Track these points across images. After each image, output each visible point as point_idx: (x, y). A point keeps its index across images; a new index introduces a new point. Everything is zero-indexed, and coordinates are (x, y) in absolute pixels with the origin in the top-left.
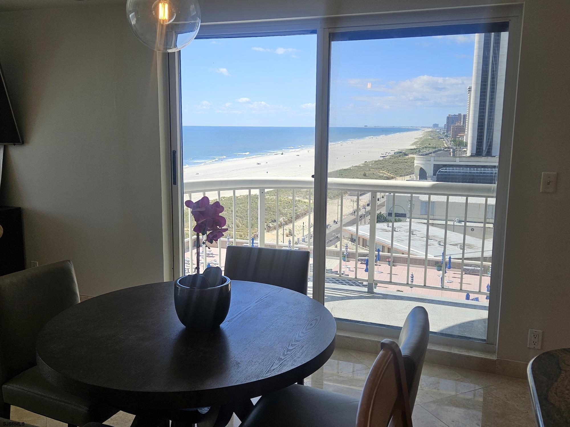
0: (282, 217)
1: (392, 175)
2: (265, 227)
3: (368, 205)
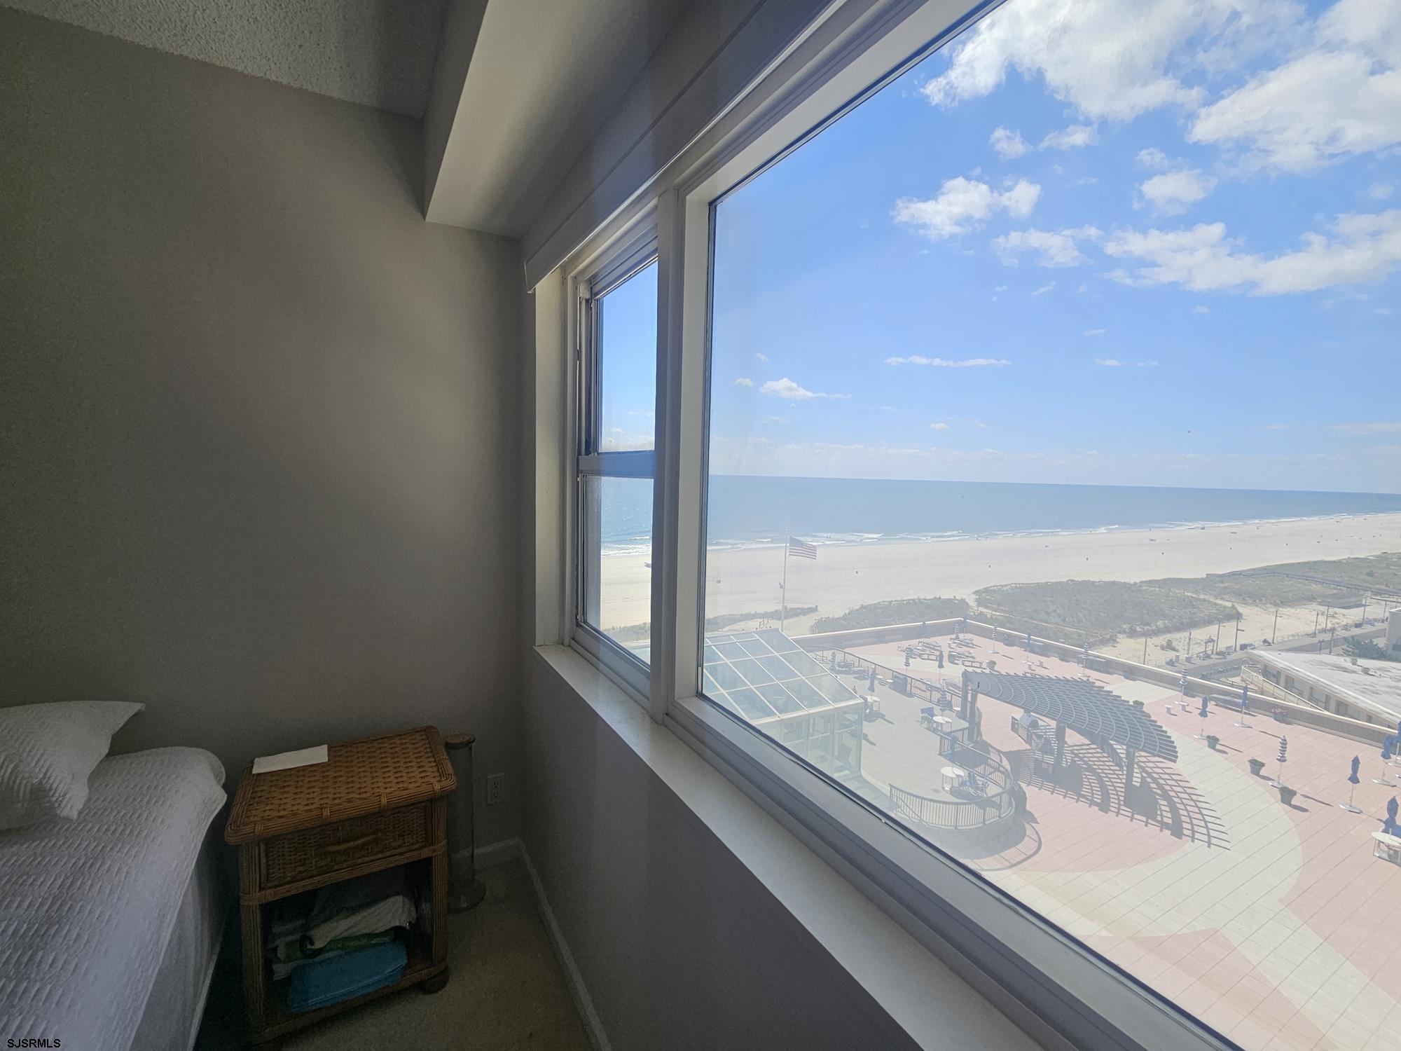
2: (1127, 630)
3: (1358, 625)
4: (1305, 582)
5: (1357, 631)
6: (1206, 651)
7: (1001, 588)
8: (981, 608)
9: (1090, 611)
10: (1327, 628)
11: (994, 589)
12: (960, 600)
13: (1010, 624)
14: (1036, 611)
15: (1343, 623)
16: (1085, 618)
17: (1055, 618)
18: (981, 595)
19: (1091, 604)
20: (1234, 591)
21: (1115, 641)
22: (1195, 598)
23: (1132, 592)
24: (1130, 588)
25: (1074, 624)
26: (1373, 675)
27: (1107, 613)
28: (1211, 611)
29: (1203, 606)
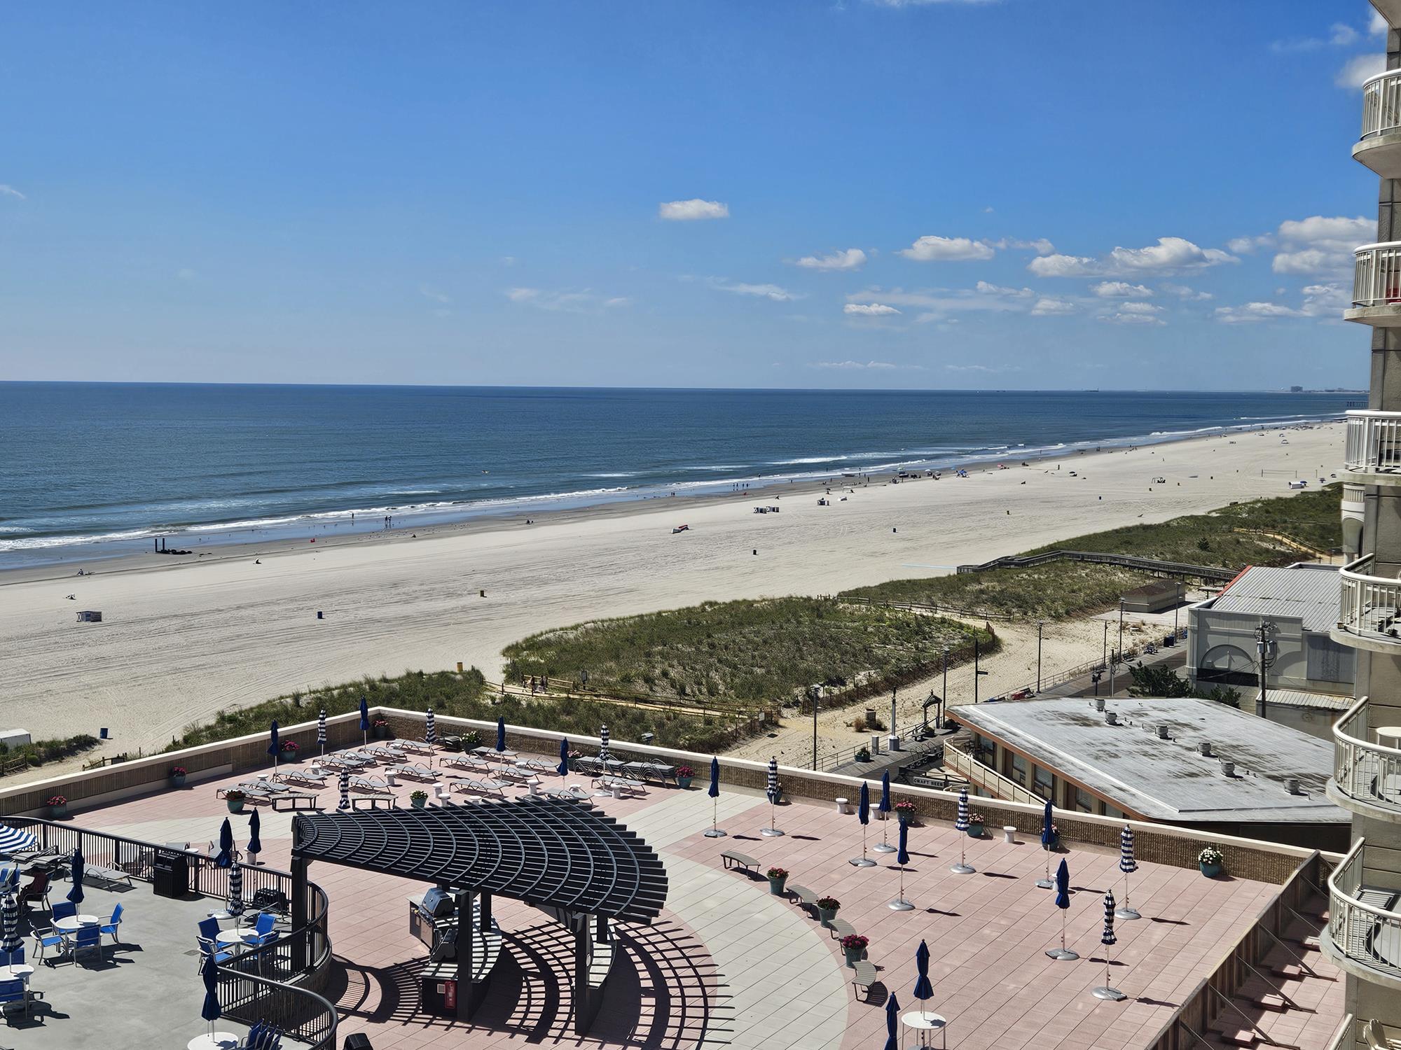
0: (865, 669)
1: (1304, 549)
2: (801, 699)
3: (1169, 642)
4: (1108, 568)
5: (1166, 653)
6: (926, 723)
7: (564, 635)
8: (511, 686)
9: (735, 667)
10: (1123, 653)
11: (547, 639)
12: (468, 673)
13: (567, 715)
14: (627, 679)
15: (1150, 640)
16: (724, 681)
17: (664, 689)
18: (518, 656)
19: (740, 650)
20: (994, 597)
21: (777, 725)
22: (927, 617)
23: (820, 616)
24: (818, 608)
25: (701, 697)
26: (1121, 725)
27: (767, 666)
28: (952, 642)
29: (940, 632)
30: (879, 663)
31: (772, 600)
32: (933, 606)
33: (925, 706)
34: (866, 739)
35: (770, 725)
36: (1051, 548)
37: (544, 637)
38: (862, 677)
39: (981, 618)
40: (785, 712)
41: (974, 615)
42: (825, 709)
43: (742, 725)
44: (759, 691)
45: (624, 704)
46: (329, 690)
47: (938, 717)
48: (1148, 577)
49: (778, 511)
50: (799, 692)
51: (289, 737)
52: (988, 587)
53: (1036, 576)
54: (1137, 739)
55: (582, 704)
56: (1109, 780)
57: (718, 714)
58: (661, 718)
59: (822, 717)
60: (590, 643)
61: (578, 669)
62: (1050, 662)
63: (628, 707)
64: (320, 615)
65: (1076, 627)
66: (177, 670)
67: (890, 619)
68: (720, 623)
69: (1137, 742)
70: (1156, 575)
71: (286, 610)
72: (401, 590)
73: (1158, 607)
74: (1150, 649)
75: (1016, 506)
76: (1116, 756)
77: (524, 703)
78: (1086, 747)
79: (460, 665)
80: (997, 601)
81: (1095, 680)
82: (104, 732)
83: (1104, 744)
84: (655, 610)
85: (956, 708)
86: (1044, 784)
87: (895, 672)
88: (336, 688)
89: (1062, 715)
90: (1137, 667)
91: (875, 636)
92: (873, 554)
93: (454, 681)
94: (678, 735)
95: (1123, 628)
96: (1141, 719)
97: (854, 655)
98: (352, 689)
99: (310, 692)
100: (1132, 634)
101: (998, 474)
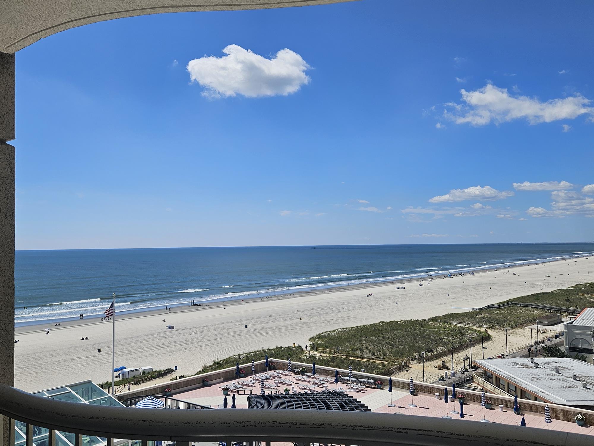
0: (440, 346)
2: (417, 357)
3: (557, 337)
4: (530, 309)
5: (556, 341)
6: (465, 367)
7: (330, 334)
8: (312, 352)
9: (392, 345)
10: (539, 341)
11: (324, 335)
12: (297, 347)
13: (333, 362)
14: (353, 350)
15: (549, 336)
16: (389, 350)
17: (367, 353)
18: (314, 341)
19: (394, 339)
20: (487, 320)
21: (408, 367)
22: (463, 327)
23: (422, 327)
24: (421, 324)
25: (381, 356)
26: (541, 368)
27: (404, 345)
28: (472, 336)
29: (468, 333)
30: (446, 344)
31: (405, 321)
32: (464, 323)
33: (464, 360)
34: (442, 372)
35: (406, 366)
36: (508, 301)
37: (323, 334)
38: (439, 349)
39: (483, 327)
40: (411, 362)
41: (480, 326)
42: (426, 361)
43: (396, 367)
44: (402, 354)
45: (353, 359)
46: (250, 353)
47: (469, 364)
48: (547, 312)
49: (404, 288)
50: (416, 355)
51: (242, 369)
52: (485, 316)
53: (503, 312)
54: (547, 373)
55: (338, 358)
56: (538, 389)
57: (387, 362)
58: (367, 364)
59: (425, 364)
60: (340, 336)
61: (336, 346)
62: (511, 344)
63: (354, 360)
64: (246, 327)
65: (520, 331)
66: (199, 346)
67: (449, 328)
68: (386, 329)
69: (547, 375)
70: (550, 311)
71: (234, 325)
72: (273, 318)
73: (551, 323)
74: (550, 339)
75: (493, 286)
76: (540, 380)
77: (317, 358)
78: (527, 376)
79: (294, 344)
80: (489, 321)
81: (529, 351)
82: (176, 367)
83: (534, 375)
84: (362, 325)
85: (476, 361)
86: (512, 390)
87: (452, 348)
88: (253, 352)
89: (518, 364)
90: (545, 346)
91: (443, 334)
92: (441, 304)
93: (293, 350)
94: (373, 370)
95: (538, 332)
96: (548, 366)
97: (436, 341)
98: (258, 353)
99: (244, 354)
100: (542, 334)
101: (485, 274)
